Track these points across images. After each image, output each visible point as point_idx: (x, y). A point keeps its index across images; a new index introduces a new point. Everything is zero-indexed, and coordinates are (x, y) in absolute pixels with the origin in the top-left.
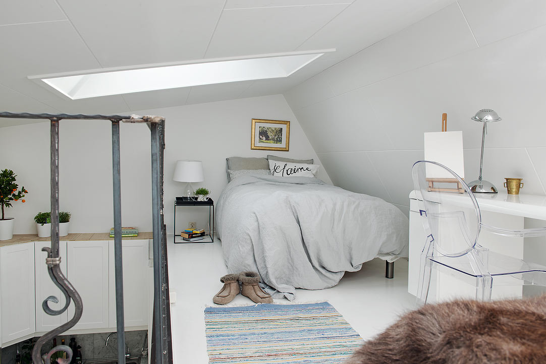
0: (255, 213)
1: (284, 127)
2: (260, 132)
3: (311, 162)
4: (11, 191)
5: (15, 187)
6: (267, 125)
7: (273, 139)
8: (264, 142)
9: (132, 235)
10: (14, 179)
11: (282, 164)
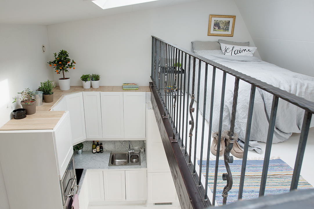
0: (231, 91)
1: (231, 20)
2: (214, 24)
3: (248, 44)
4: (67, 63)
5: (69, 61)
6: (219, 19)
7: (223, 29)
8: (216, 31)
9: (135, 89)
10: (67, 56)
11: (230, 47)
